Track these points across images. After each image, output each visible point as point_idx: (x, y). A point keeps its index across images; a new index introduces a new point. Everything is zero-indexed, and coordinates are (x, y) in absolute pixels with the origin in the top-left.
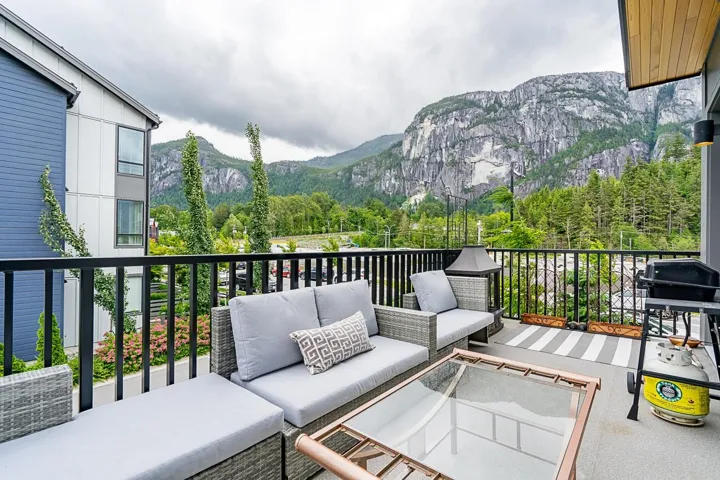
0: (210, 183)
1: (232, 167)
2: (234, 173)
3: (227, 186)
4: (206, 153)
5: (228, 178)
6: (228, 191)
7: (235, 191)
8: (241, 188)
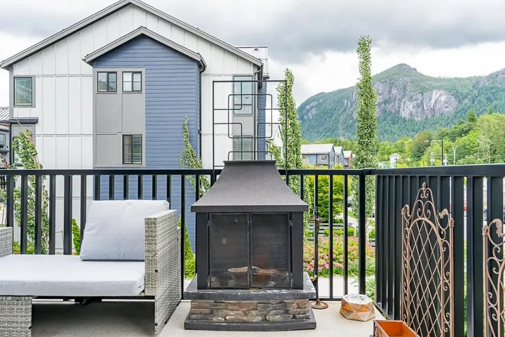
0: (414, 110)
1: (439, 88)
2: (441, 95)
3: (433, 110)
4: (408, 79)
5: (433, 101)
6: (433, 116)
7: (442, 115)
8: (450, 110)
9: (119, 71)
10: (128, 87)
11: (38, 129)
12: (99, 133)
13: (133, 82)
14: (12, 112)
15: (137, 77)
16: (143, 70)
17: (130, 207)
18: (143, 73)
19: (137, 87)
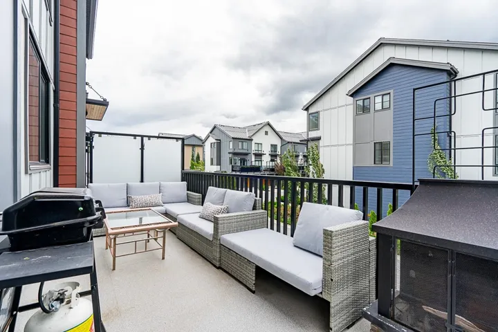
9: (372, 96)
10: (378, 107)
11: (321, 143)
12: (357, 142)
13: (383, 102)
14: (308, 135)
15: (386, 98)
16: (391, 91)
17: (327, 212)
18: (392, 94)
19: (386, 105)
